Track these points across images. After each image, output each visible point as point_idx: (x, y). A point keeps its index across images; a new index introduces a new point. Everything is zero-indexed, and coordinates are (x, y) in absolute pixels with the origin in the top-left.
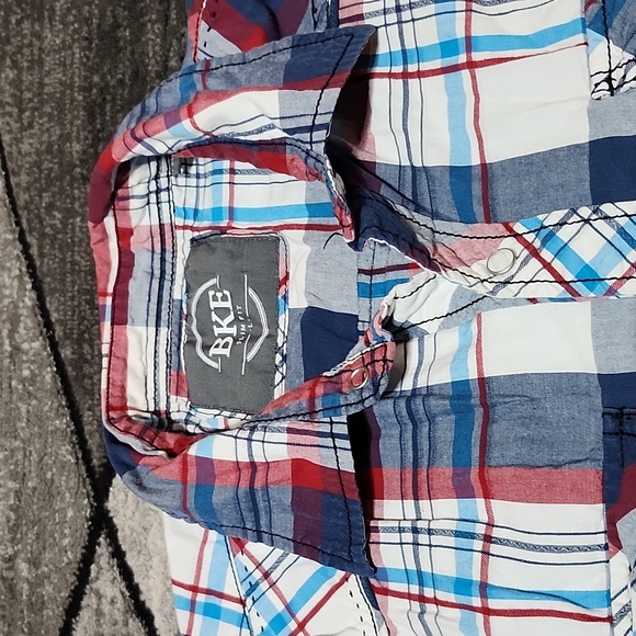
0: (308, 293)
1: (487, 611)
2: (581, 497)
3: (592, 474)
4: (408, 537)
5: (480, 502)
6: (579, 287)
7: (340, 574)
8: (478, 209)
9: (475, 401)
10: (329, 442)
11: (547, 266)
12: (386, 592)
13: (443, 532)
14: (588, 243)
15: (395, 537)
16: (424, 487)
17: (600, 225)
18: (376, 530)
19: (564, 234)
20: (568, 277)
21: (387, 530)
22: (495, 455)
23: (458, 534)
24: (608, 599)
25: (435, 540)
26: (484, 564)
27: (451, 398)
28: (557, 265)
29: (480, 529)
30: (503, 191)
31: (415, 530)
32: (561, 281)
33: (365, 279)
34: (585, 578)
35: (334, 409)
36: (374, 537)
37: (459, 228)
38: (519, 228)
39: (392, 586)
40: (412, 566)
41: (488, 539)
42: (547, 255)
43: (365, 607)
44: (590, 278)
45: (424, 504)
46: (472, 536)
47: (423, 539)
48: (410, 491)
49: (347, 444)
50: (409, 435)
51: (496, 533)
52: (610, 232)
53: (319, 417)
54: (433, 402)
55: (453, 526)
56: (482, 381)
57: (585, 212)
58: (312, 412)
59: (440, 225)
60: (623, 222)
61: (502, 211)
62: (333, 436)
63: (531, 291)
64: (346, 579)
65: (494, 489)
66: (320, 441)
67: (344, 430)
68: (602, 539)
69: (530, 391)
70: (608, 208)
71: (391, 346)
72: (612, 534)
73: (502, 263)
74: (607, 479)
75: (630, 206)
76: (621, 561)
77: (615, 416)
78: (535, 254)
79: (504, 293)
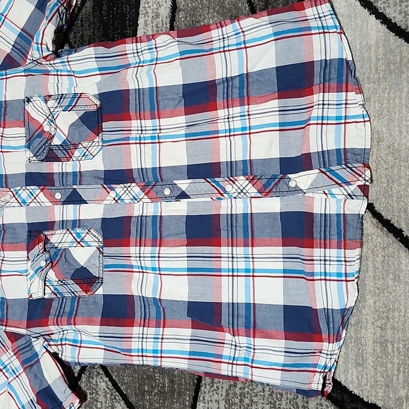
1: (1, 276)
3: (24, 245)
5: (2, 252)
6: (22, 204)
8: (4, 185)
9: (1, 229)
11: (16, 199)
14: (24, 194)
17: (27, 191)
19: (20, 192)
20: (20, 202)
22: (5, 241)
24: (27, 271)
26: (1, 266)
28: (18, 199)
29: (1, 258)
30: (9, 181)
34: (22, 267)
38: (12, 190)
41: (3, 260)
42: (16, 196)
44: (24, 202)
51: (5, 259)
52: (29, 193)
56: (3, 225)
57: (24, 188)
60: (31, 190)
61: (9, 185)
63: (12, 205)
65: (5, 249)
68: (26, 259)
69: (13, 227)
70: (28, 187)
72: (28, 257)
73: (7, 197)
74: (28, 246)
75: (33, 187)
76: (30, 263)
77: (30, 232)
78: (14, 196)
79: (7, 205)
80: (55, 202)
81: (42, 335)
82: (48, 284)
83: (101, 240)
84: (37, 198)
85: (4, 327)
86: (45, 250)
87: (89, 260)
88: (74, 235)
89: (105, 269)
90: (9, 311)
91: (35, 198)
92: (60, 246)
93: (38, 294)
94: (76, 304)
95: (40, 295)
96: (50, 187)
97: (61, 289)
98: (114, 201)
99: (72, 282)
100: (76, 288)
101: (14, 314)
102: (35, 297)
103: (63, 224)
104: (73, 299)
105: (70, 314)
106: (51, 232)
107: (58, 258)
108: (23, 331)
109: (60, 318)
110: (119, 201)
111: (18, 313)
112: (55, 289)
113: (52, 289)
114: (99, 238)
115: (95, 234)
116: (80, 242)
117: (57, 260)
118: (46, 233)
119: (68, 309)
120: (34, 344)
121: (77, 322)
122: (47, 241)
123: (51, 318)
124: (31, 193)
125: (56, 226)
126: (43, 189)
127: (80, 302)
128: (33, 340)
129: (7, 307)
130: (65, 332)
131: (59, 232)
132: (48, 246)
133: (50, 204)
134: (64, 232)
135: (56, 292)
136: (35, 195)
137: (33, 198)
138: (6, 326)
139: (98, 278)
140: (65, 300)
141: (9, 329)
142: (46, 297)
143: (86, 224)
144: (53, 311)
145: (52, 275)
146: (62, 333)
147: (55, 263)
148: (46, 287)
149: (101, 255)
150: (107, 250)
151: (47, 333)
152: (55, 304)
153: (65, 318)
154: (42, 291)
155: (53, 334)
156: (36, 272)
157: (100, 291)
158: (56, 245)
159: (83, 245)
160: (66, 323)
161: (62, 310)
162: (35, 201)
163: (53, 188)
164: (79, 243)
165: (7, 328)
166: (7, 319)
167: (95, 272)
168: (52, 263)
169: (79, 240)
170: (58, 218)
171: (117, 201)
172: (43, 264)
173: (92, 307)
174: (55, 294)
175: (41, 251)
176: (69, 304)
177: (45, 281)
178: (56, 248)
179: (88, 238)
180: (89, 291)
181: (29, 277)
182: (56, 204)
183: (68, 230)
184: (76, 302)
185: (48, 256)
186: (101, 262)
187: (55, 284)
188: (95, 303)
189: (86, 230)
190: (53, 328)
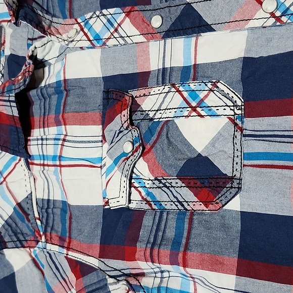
0: (10, 48)
1: (61, 166)
2: (94, 123)
3: (97, 115)
4: (40, 142)
5: (63, 126)
6: (95, 42)
7: (19, 158)
8: (67, 13)
9: (62, 88)
10: (8, 104)
11: (86, 34)
12: (33, 164)
13: (51, 139)
14: (98, 25)
15: (35, 143)
16: (46, 123)
17: (102, 18)
18: (30, 140)
19: (91, 22)
20: (91, 38)
21: (33, 140)
22: (68, 108)
23: (55, 139)
24: (101, 159)
25: (48, 142)
26: (62, 149)
27: (55, 88)
28: (89, 34)
29: (62, 137)
30: (76, 6)
31: (42, 139)
32: (89, 40)
33: (30, 42)
34: (94, 153)
35: (10, 91)
36: (29, 142)
37: (61, 21)
38: (79, 20)
39: (36, 162)
40: (41, 154)
41: (64, 140)
42: (86, 30)
43: (26, 170)
44: (98, 39)
45: (46, 129)
46: (59, 139)
47: (44, 142)
48: (42, 125)
49: (14, 104)
50: (43, 104)
51: (67, 138)
52: (105, 21)
53: (5, 94)
54: (49, 89)
55: (54, 137)
56: (65, 80)
57: (98, 13)
58: (3, 92)
59: (55, 20)
60: (109, 17)
61: (76, 14)
62: (10, 101)
63: (80, 44)
64: (20, 160)
65: (67, 121)
66: (5, 103)
67: (13, 99)
68: (100, 138)
69: (79, 83)
70: (105, 11)
71: (32, 66)
72: (103, 136)
73: (72, 33)
74: (103, 116)
75: (112, 11)
76: (106, 146)
77: (106, 92)
78: (82, 29)
79: (71, 45)
80: (150, 34)
81: (124, 275)
82: (136, 185)
83: (239, 103)
84: (119, 29)
85: (65, 251)
86: (132, 124)
87: (213, 143)
88: (185, 94)
89: (246, 162)
90: (74, 224)
91: (116, 30)
92: (158, 115)
93: (118, 201)
94: (186, 226)
95: (123, 203)
96: (142, 7)
97: (159, 195)
98: (273, 20)
99: (180, 183)
100: (187, 194)
101: (80, 231)
102: (113, 205)
103: (165, 76)
104: (181, 214)
105: (176, 243)
106: (143, 92)
107: (154, 138)
108: (93, 262)
109: (156, 248)
110: (284, 19)
111: (87, 229)
112: (148, 194)
113: (144, 194)
114: (235, 98)
115: (226, 91)
116: (196, 108)
117: (151, 142)
118: (134, 93)
119: (171, 233)
120: (111, 288)
121: (189, 262)
122: (135, 107)
123: (140, 246)
124: (109, 21)
125: (152, 80)
126: (130, 11)
127: (195, 222)
128: (110, 280)
129: (71, 218)
130: (166, 274)
131: (156, 90)
132: (137, 116)
133: (142, 39)
134: (167, 89)
135: (149, 199)
136: (116, 25)
137: (112, 30)
138: (68, 249)
139: (232, 179)
140: (165, 214)
141: (73, 255)
142: (133, 206)
143: (209, 73)
144: (144, 233)
145: (142, 168)
146: (159, 275)
147: (148, 146)
148: (132, 189)
149: (238, 134)
150: (251, 124)
151: (134, 272)
152: (147, 221)
153: (166, 251)
154: (125, 195)
155: (143, 275)
156: (116, 162)
157: (235, 205)
158: (151, 114)
159: (203, 113)
160: (167, 260)
161: (160, 234)
162: (116, 35)
163: (148, 7)
164: (194, 109)
165: (70, 253)
166: (70, 238)
167: (225, 166)
168: (143, 147)
169: (194, 104)
170: (154, 65)
171: (278, 19)
172: (128, 148)
173: (220, 234)
174: (148, 202)
175: (126, 125)
176: (172, 223)
177: (131, 178)
178: (151, 119)
179: (212, 100)
180: (211, 202)
181: (104, 169)
182: (153, 38)
183: (173, 85)
184: (187, 221)
185: (136, 134)
186: (238, 146)
187: (148, 184)
188: (225, 227)
189: (209, 85)
190: (144, 266)
